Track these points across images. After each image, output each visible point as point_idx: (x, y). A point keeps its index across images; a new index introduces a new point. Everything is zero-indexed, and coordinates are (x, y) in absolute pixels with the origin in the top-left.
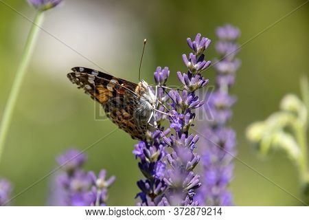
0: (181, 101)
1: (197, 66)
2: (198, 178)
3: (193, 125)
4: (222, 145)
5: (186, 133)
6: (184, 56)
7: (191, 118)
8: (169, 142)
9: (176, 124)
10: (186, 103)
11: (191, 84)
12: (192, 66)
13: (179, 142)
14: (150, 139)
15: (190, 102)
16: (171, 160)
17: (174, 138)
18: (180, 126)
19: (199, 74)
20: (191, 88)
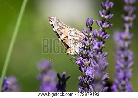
0: (98, 35)
1: (106, 17)
2: (108, 75)
3: (104, 47)
4: (126, 59)
5: (101, 51)
6: (100, 12)
7: (103, 43)
8: (92, 56)
9: (96, 47)
10: (101, 36)
11: (103, 26)
12: (104, 17)
13: (98, 56)
14: (85, 55)
15: (103, 36)
16: (94, 66)
17: (95, 54)
18: (98, 48)
19: (108, 21)
20: (104, 28)
